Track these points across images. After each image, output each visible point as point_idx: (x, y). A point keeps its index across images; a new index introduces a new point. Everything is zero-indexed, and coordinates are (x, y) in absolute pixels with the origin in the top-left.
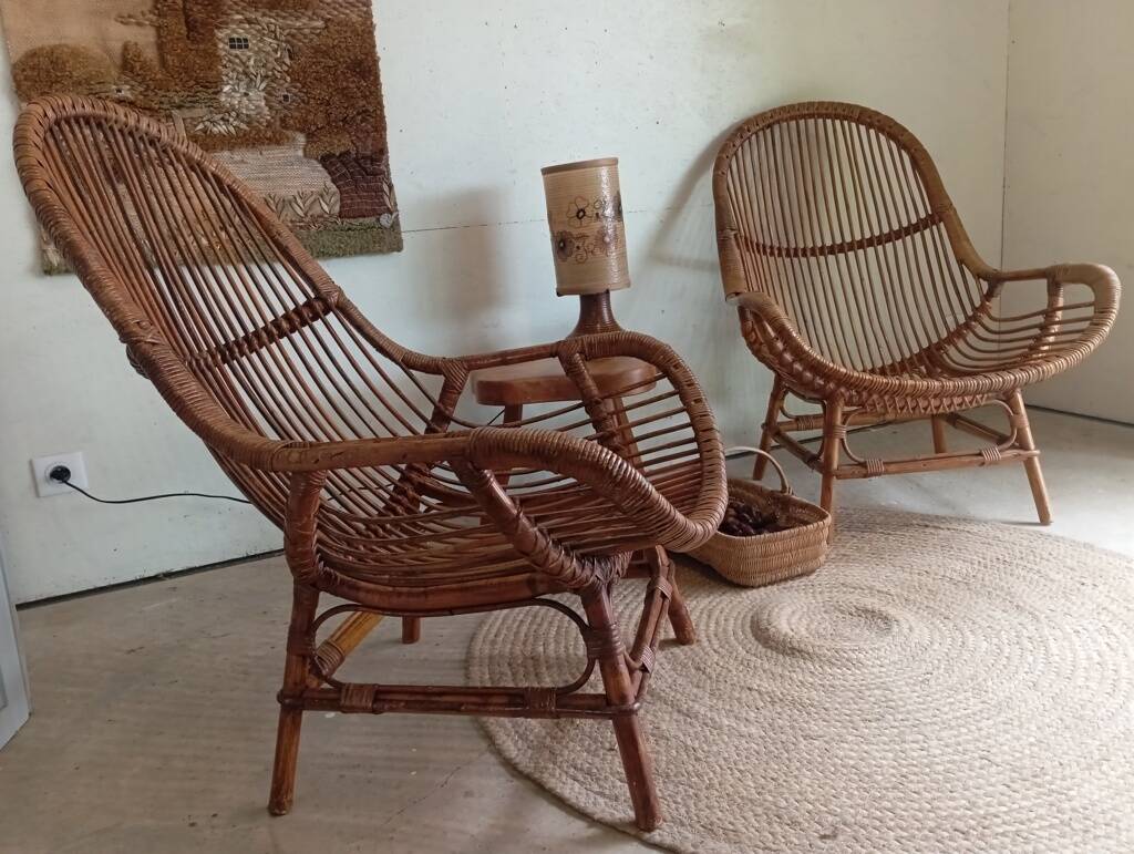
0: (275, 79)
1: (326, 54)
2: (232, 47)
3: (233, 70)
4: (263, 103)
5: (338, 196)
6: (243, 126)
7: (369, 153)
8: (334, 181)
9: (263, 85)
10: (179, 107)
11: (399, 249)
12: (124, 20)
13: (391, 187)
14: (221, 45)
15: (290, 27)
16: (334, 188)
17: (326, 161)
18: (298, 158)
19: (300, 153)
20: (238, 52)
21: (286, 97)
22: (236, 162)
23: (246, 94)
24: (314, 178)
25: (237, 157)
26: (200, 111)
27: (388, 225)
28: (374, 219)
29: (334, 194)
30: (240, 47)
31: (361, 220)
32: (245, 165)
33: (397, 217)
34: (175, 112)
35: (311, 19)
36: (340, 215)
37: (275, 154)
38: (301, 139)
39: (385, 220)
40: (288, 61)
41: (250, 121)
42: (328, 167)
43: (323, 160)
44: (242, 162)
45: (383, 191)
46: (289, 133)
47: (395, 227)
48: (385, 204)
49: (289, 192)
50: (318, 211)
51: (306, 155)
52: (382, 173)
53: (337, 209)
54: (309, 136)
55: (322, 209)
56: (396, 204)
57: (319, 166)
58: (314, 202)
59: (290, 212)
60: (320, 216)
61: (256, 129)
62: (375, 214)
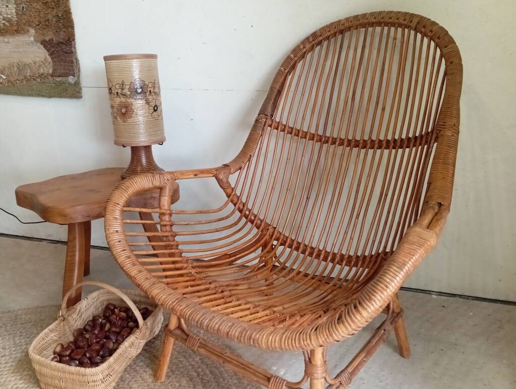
4: (14, 11)
5: (52, 64)
6: (7, 24)
7: (61, 41)
8: (49, 55)
11: (81, 97)
13: (76, 59)
16: (49, 59)
17: (45, 43)
18: (32, 41)
19: (32, 39)
21: (23, 7)
22: (5, 43)
24: (40, 54)
25: (6, 40)
27: (73, 83)
28: (66, 78)
29: (49, 63)
31: (60, 78)
32: (9, 44)
33: (79, 78)
36: (52, 75)
37: (20, 39)
38: (32, 31)
39: (71, 79)
41: (9, 21)
42: (45, 47)
43: (42, 43)
44: (8, 42)
45: (72, 62)
46: (26, 28)
47: (77, 84)
48: (73, 70)
49: (28, 60)
50: (42, 71)
51: (35, 41)
52: (72, 52)
53: (51, 71)
54: (35, 30)
55: (44, 70)
56: (79, 71)
57: (42, 46)
58: (40, 66)
59: (29, 71)
60: (42, 74)
61: (12, 25)
62: (66, 75)
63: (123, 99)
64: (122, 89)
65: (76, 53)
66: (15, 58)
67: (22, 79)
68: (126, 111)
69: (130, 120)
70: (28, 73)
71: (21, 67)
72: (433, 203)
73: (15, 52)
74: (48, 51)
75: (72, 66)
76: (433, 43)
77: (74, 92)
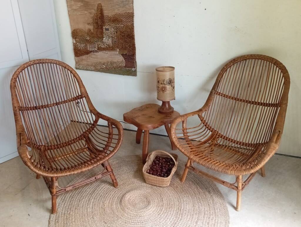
0: (113, 37)
1: (123, 33)
2: (106, 30)
3: (106, 35)
4: (111, 42)
5: (125, 63)
6: (108, 47)
7: (131, 55)
8: (124, 59)
9: (111, 39)
10: (96, 42)
11: (136, 76)
12: (88, 24)
13: (136, 62)
14: (104, 30)
15: (117, 26)
16: (124, 61)
17: (123, 55)
19: (118, 53)
20: (107, 31)
21: (115, 41)
23: (108, 40)
24: (120, 59)
25: (106, 52)
26: (99, 43)
27: (134, 70)
28: (131, 69)
29: (124, 62)
30: (107, 30)
31: (129, 68)
33: (136, 69)
34: (95, 43)
35: (121, 24)
36: (125, 67)
37: (113, 52)
38: (118, 50)
39: (133, 69)
40: (116, 34)
41: (109, 45)
42: (123, 56)
43: (122, 55)
44: (107, 53)
45: (134, 63)
46: (116, 48)
47: (136, 71)
48: (134, 66)
49: (115, 60)
50: (120, 65)
51: (119, 53)
52: (134, 59)
53: (124, 65)
54: (120, 49)
55: (122, 65)
56: (136, 66)
57: (122, 56)
58: (120, 63)
59: (115, 64)
60: (121, 66)
61: (110, 47)
62: (132, 67)
63: (163, 85)
64: (164, 82)
65: (136, 59)
66: (110, 60)
67: (112, 68)
68: (164, 90)
69: (165, 93)
70: (115, 65)
71: (112, 63)
72: (277, 131)
73: (110, 57)
74: (124, 58)
75: (134, 64)
76: (280, 71)
77: (134, 74)
